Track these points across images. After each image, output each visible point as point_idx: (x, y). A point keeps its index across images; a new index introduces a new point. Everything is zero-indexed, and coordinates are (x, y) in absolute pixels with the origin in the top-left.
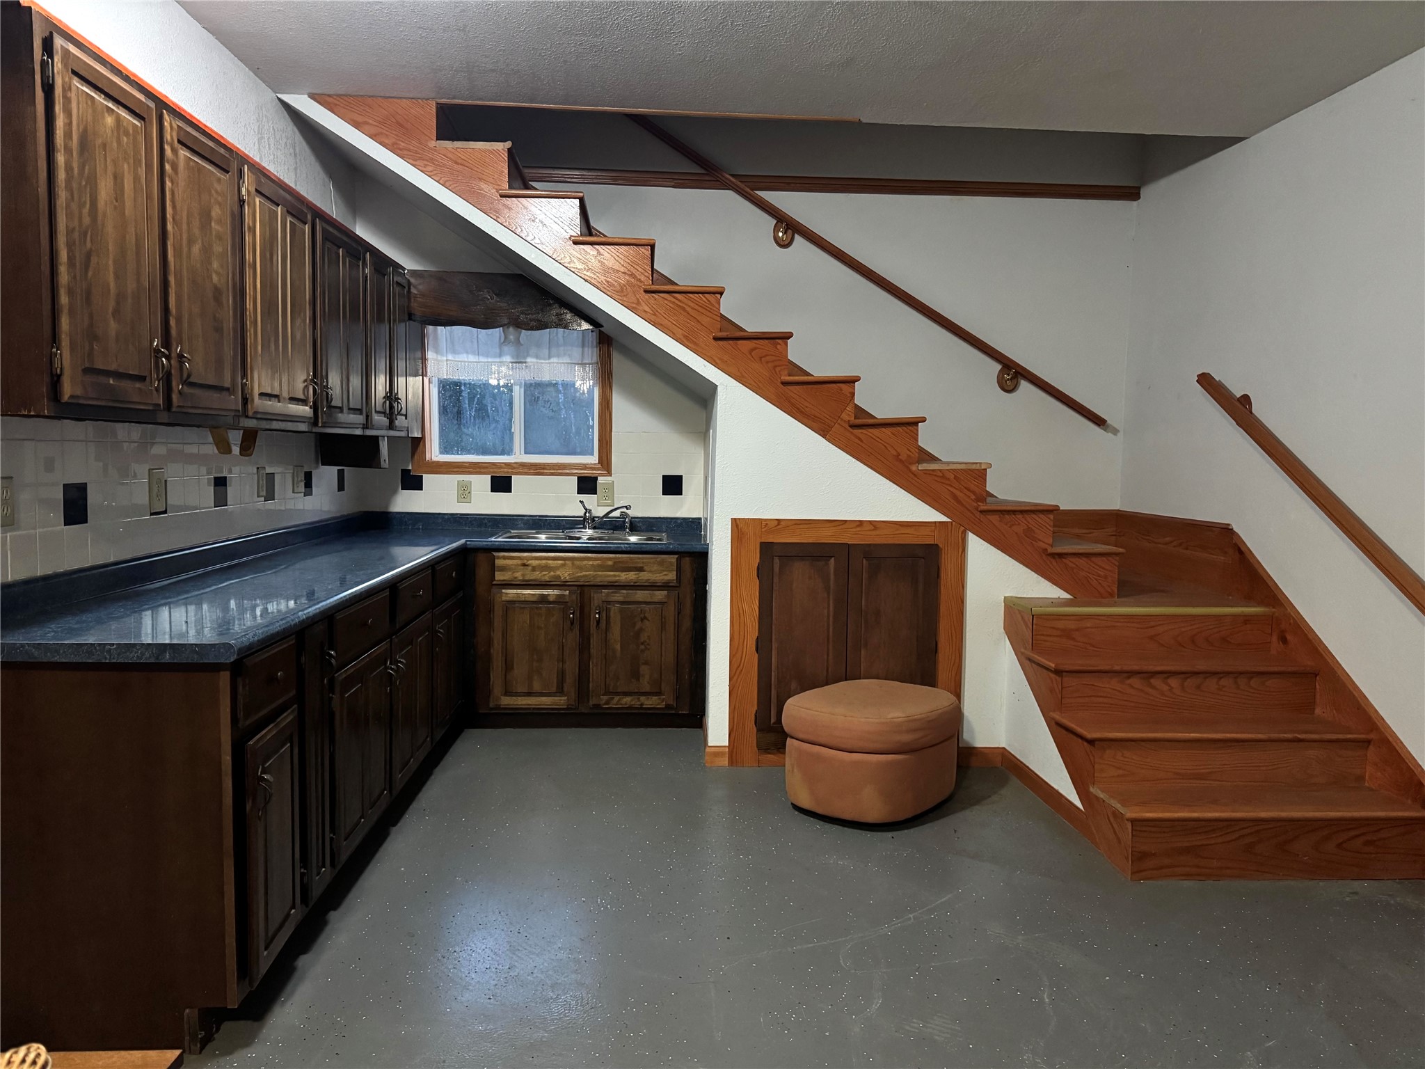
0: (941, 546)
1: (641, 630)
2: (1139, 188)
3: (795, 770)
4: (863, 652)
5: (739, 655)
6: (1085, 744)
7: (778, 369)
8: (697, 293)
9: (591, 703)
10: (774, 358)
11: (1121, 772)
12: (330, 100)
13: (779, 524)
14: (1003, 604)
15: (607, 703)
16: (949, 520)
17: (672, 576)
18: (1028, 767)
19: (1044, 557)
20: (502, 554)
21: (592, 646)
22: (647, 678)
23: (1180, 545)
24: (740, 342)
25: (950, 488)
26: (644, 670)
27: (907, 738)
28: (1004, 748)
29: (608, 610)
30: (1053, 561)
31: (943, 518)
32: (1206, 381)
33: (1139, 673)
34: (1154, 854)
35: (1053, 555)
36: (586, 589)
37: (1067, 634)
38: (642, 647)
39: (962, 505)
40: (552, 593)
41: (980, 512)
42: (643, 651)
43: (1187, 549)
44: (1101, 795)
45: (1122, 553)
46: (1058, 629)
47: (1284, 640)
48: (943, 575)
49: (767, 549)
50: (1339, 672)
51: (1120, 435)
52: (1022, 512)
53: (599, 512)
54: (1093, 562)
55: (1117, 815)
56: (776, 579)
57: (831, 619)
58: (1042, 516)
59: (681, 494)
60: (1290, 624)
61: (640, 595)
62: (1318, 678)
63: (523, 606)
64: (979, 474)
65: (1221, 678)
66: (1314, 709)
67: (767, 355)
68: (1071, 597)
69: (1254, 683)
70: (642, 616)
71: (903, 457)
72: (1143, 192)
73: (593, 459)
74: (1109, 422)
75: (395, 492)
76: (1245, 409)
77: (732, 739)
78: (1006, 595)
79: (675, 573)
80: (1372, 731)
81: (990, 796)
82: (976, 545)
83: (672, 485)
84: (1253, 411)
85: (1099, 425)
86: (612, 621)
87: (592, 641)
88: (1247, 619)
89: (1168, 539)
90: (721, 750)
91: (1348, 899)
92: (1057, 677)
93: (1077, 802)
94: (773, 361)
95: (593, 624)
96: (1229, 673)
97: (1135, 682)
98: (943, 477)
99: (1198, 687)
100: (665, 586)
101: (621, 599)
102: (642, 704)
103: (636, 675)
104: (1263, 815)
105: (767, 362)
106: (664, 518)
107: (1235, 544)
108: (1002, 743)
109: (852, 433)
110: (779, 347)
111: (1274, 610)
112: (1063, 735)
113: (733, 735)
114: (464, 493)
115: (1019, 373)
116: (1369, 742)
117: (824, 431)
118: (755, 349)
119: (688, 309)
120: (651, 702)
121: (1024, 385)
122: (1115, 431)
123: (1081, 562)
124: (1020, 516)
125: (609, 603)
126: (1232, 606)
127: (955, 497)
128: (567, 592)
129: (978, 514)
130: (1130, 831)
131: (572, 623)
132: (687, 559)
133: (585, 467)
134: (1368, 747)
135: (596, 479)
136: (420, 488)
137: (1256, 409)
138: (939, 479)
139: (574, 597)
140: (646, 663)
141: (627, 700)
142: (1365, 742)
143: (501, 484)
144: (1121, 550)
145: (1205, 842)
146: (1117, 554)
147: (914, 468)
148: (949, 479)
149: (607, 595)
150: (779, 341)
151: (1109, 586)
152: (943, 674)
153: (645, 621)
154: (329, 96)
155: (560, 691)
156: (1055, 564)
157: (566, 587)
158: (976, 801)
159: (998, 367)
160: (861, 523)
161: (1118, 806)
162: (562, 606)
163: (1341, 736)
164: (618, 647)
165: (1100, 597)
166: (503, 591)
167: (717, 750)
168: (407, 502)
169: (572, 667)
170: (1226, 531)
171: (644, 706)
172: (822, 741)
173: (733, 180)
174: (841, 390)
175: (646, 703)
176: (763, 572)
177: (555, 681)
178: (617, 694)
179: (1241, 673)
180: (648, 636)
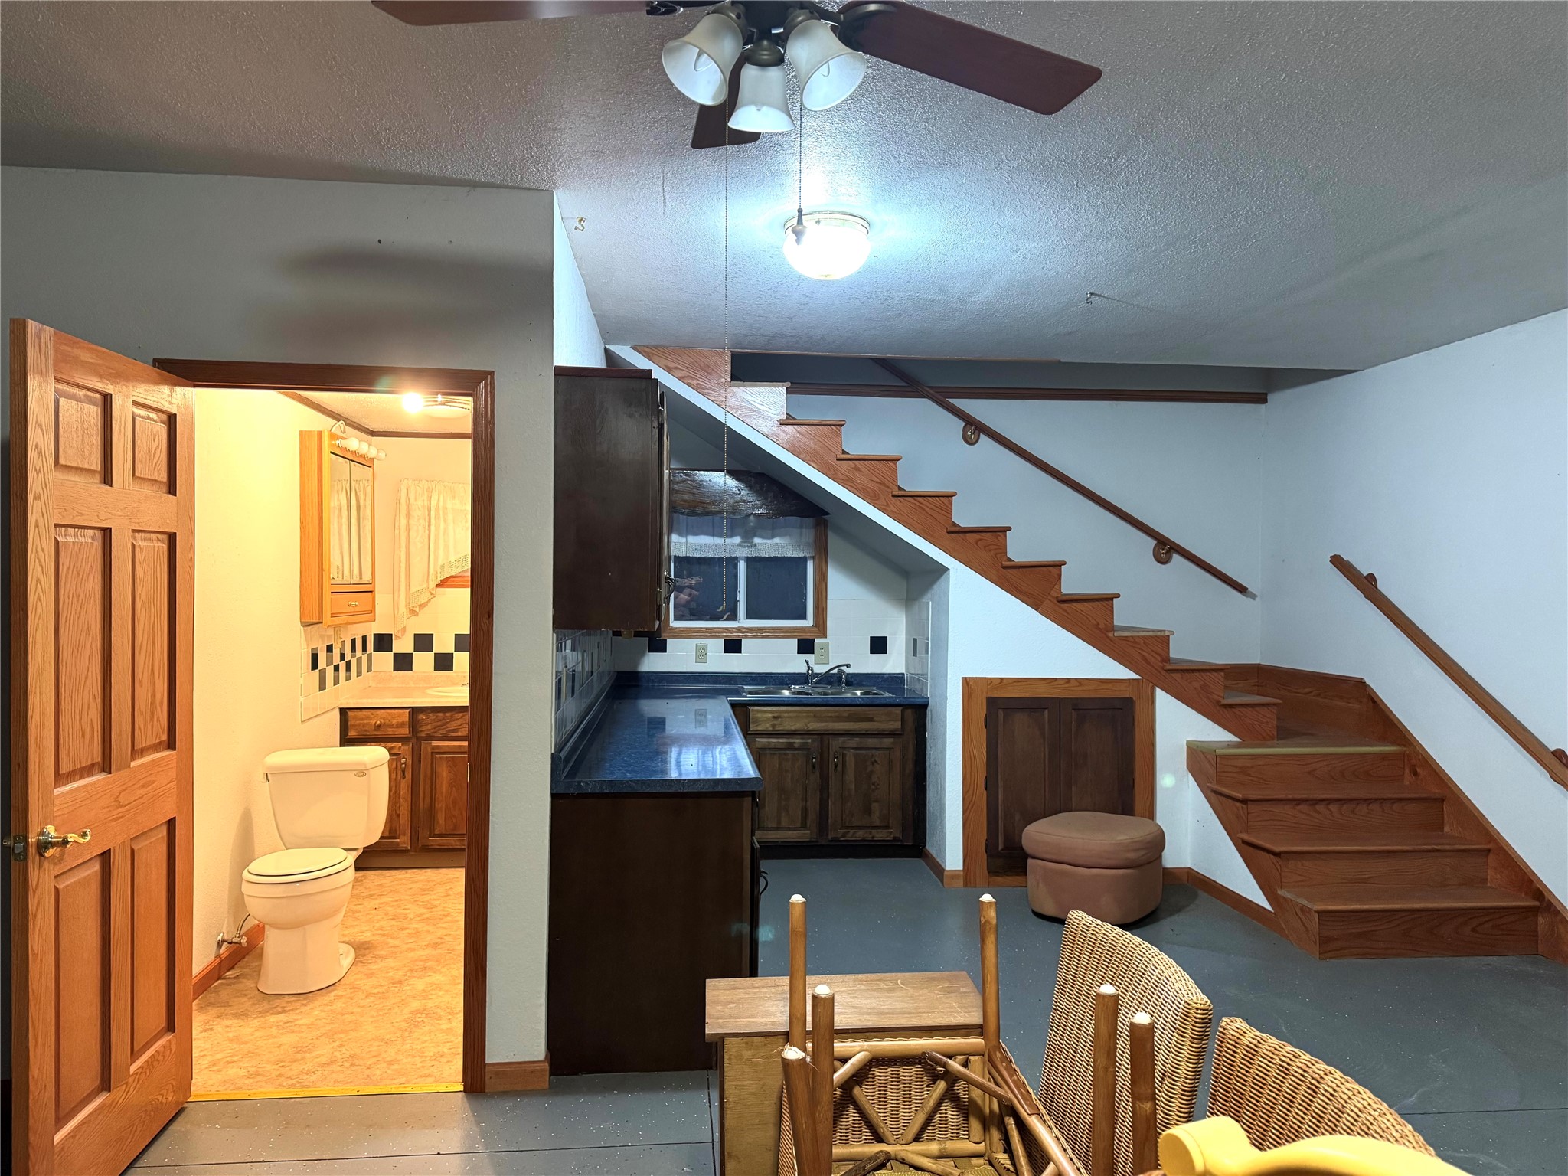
0: (1134, 699)
1: (872, 772)
2: (1266, 394)
3: (1041, 885)
4: (1073, 789)
5: (970, 792)
6: (1272, 856)
7: (998, 556)
8: (934, 497)
9: (830, 837)
10: (996, 547)
11: (1301, 878)
12: (647, 349)
13: (1001, 682)
14: (1186, 747)
15: (843, 836)
16: (1139, 677)
17: (898, 725)
18: (1215, 882)
19: (1218, 708)
20: (756, 708)
21: (830, 786)
22: (877, 813)
23: (1319, 695)
24: (968, 535)
25: (1141, 652)
26: (875, 807)
27: (1132, 855)
28: (1190, 868)
29: (844, 755)
30: (1225, 710)
31: (1134, 676)
32: (1337, 561)
33: (1307, 800)
34: (1336, 939)
35: (1226, 706)
36: (825, 738)
37: (1243, 770)
38: (873, 787)
39: (1150, 664)
40: (797, 741)
41: (1166, 671)
42: (873, 790)
43: (1325, 698)
44: (1289, 896)
45: (1280, 704)
46: (1236, 767)
47: (1415, 773)
48: (1136, 723)
49: (992, 702)
50: (1462, 797)
51: (1258, 599)
52: (1199, 670)
53: (820, 669)
54: (1256, 711)
55: (1303, 909)
56: (1001, 728)
57: (1047, 762)
58: (1216, 674)
59: (886, 653)
60: (1419, 760)
61: (871, 742)
62: (1445, 803)
63: (773, 752)
64: (1163, 640)
65: (1369, 804)
66: (1443, 828)
67: (990, 545)
68: (1240, 740)
69: (1396, 806)
70: (873, 760)
71: (1101, 626)
72: (1269, 397)
73: (809, 622)
74: (1250, 589)
75: (643, 654)
76: (1370, 585)
77: (967, 864)
78: (1188, 739)
79: (900, 723)
80: (1490, 842)
81: (1188, 906)
82: (1163, 699)
83: (879, 645)
84: (1378, 587)
85: (1240, 592)
86: (847, 764)
87: (830, 783)
88: (1384, 757)
89: (1306, 690)
90: (957, 873)
91: (1484, 968)
92: (1243, 806)
93: (1267, 906)
94: (995, 549)
95: (831, 767)
96: (1376, 800)
97: (1303, 807)
98: (1135, 642)
99: (1353, 812)
100: (892, 734)
101: (855, 746)
102: (873, 837)
103: (868, 811)
104: (1417, 906)
105: (990, 551)
106: (871, 674)
107: (1369, 695)
108: (1189, 866)
109: (1059, 607)
110: (999, 538)
111: (1405, 749)
112: (1248, 849)
113: (967, 860)
114: (701, 654)
115: (1173, 549)
116: (1489, 850)
117: (1036, 605)
118: (981, 540)
119: (927, 509)
120: (880, 835)
121: (1176, 558)
122: (1254, 597)
123: (1248, 711)
124: (1197, 674)
125: (844, 748)
126: (1371, 746)
127: (1145, 659)
128: (810, 741)
129: (1163, 673)
130: (1317, 921)
131: (814, 767)
132: (910, 710)
133: (803, 629)
134: (1488, 855)
135: (814, 640)
136: (664, 650)
137: (1382, 586)
138: (1131, 644)
139: (816, 744)
140: (876, 801)
141: (860, 834)
142: (1484, 851)
143: (733, 646)
144: (1279, 701)
145: (1373, 929)
146: (1275, 704)
147: (1111, 635)
148: (1139, 644)
149: (844, 742)
150: (1000, 534)
151: (1270, 731)
152: (1139, 806)
153: (875, 764)
154: (648, 347)
155: (804, 826)
156: (1226, 712)
157: (808, 736)
158: (1178, 910)
159: (1153, 543)
160: (1068, 680)
161: (1305, 903)
162: (805, 753)
163: (1468, 847)
164: (853, 787)
165: (1263, 740)
166: (757, 739)
167: (954, 873)
168: (653, 663)
169: (814, 805)
170: (1360, 685)
171: (875, 839)
172: (1065, 859)
173: (932, 392)
174: (1050, 572)
175: (877, 836)
176: (990, 722)
177: (800, 817)
178: (853, 828)
179: (1385, 800)
180: (878, 778)
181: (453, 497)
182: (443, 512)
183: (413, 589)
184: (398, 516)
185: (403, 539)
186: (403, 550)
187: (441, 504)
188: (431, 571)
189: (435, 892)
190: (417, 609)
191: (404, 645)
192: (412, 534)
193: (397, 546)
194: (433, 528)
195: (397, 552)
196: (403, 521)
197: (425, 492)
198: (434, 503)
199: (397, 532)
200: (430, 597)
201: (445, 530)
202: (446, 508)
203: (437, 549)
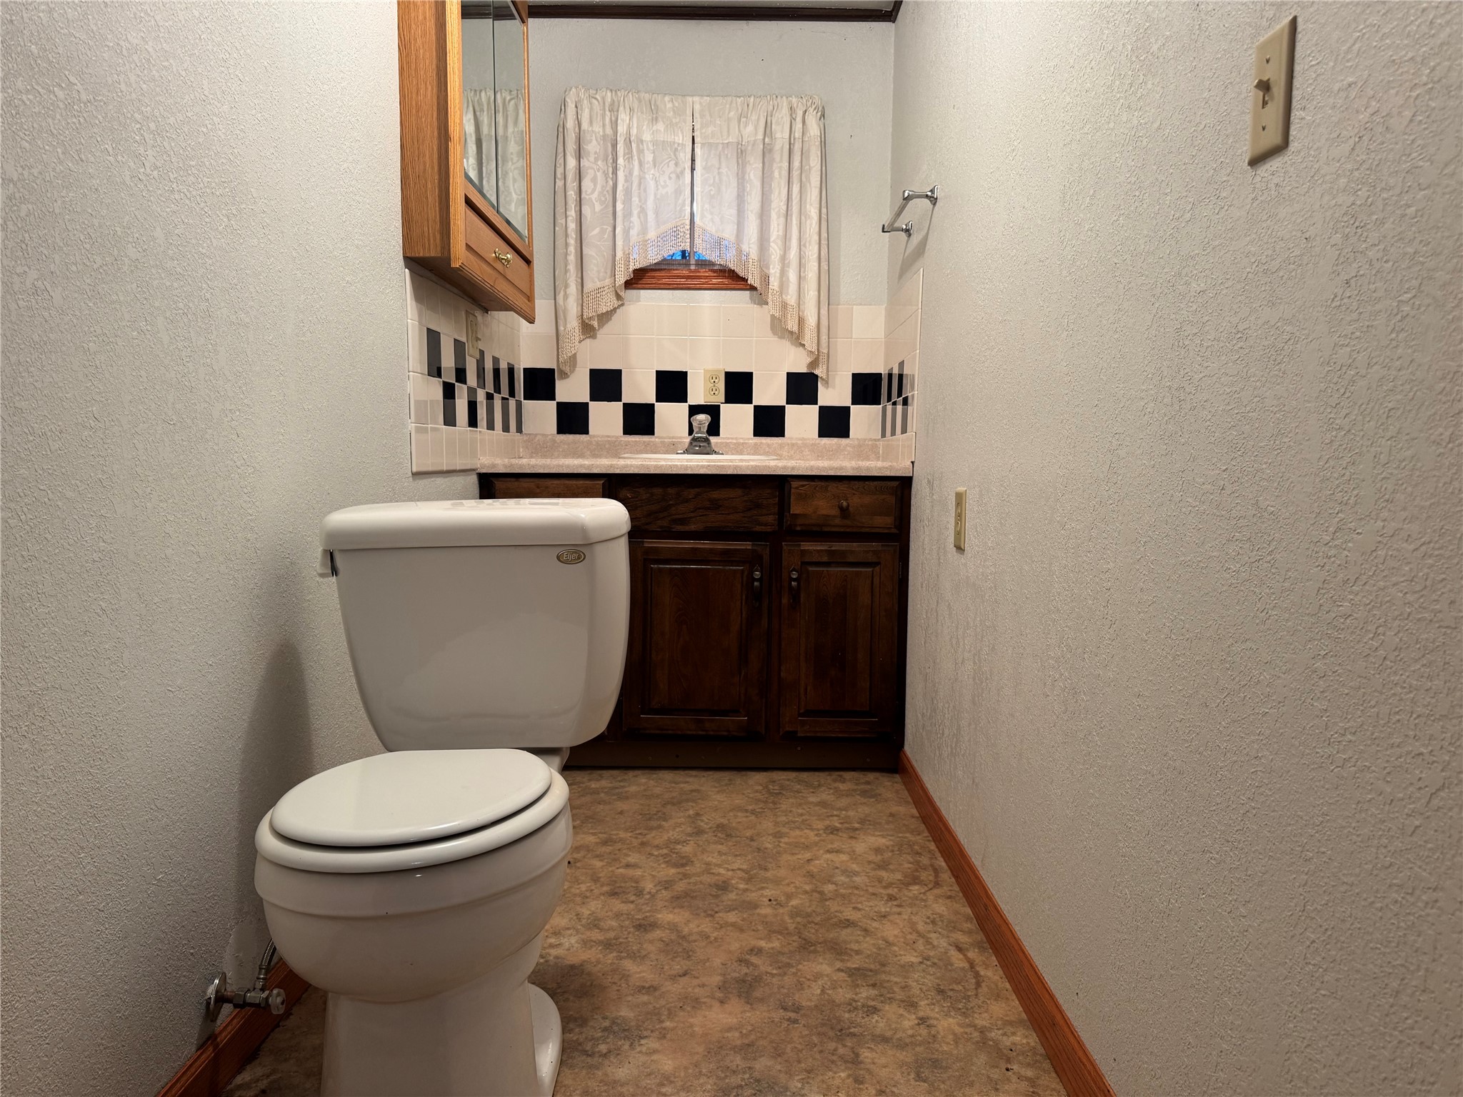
181: (655, 120)
182: (638, 146)
183: (589, 286)
184: (561, 155)
185: (572, 194)
186: (572, 213)
187: (634, 131)
188: (619, 254)
189: (671, 822)
190: (595, 324)
191: (573, 389)
192: (587, 184)
193: (560, 209)
194: (621, 174)
195: (561, 221)
196: (572, 162)
197: (608, 113)
198: (622, 129)
199: (560, 183)
200: (616, 303)
201: (641, 179)
202: (642, 141)
203: (628, 215)
